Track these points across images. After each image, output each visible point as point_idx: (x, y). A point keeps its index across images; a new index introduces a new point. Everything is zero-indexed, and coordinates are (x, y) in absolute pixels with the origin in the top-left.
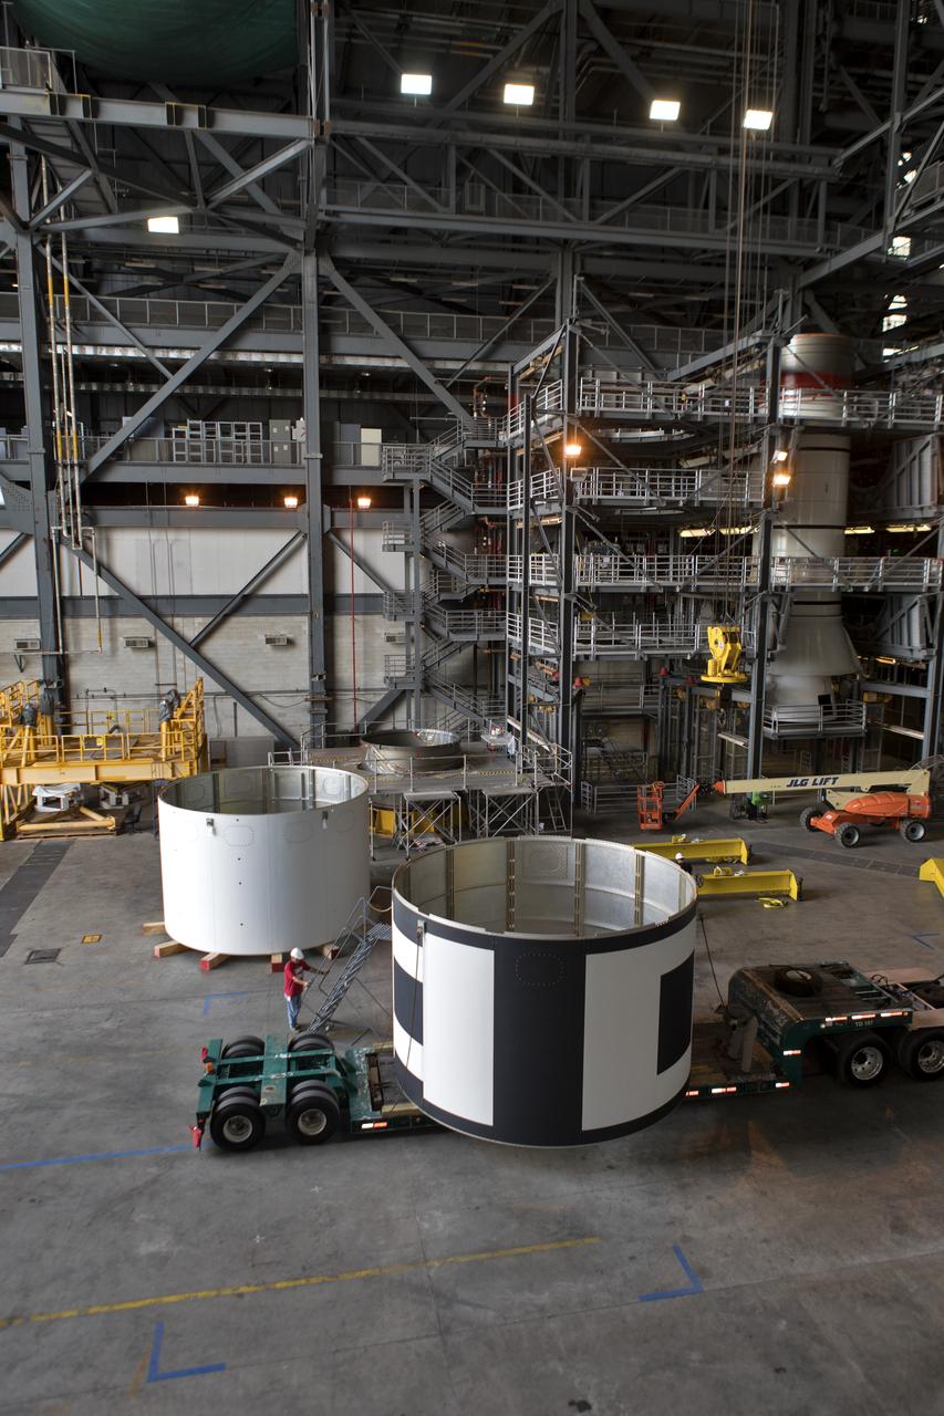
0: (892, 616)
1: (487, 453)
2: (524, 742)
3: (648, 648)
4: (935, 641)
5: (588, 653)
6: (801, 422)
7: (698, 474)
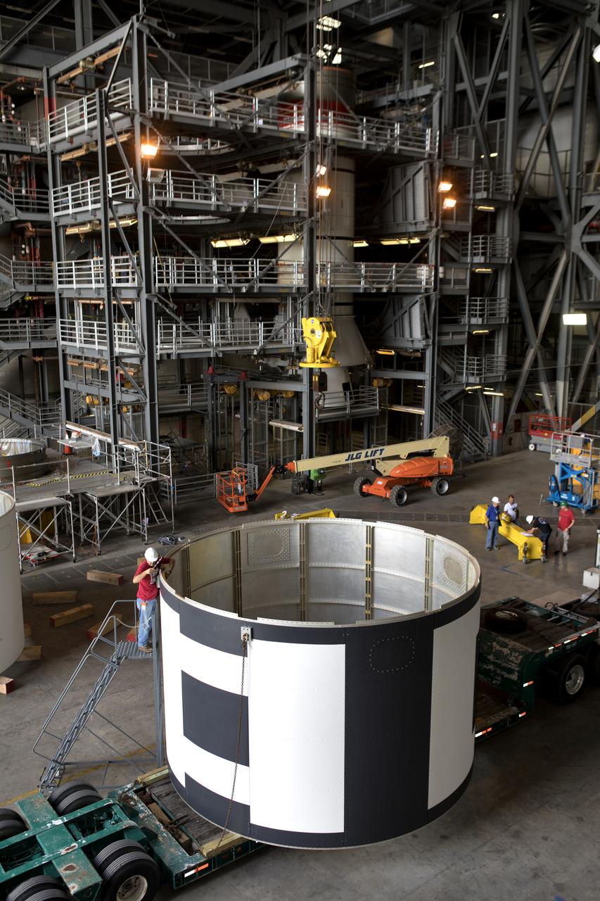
0: (394, 315)
1: (25, 158)
2: (116, 442)
3: (223, 345)
4: (431, 334)
5: (169, 351)
6: (334, 141)
7: (256, 182)
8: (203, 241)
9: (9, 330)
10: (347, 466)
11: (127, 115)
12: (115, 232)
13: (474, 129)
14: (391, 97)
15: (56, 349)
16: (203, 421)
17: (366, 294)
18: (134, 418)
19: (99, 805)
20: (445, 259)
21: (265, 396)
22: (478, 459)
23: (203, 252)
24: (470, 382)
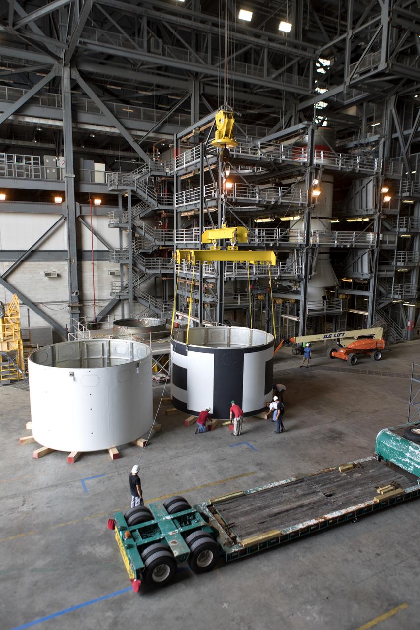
0: (353, 259)
1: (163, 178)
2: (201, 322)
3: (259, 274)
4: (374, 270)
5: (231, 276)
6: (323, 166)
7: (280, 189)
8: (250, 219)
9: (151, 264)
10: (323, 341)
11: (215, 155)
12: (206, 214)
13: (402, 158)
14: (355, 143)
15: (173, 274)
16: (245, 313)
17: (338, 248)
18: (211, 310)
19: (189, 511)
20: (384, 230)
21: (279, 302)
22: (398, 341)
23: (250, 224)
24: (396, 298)
